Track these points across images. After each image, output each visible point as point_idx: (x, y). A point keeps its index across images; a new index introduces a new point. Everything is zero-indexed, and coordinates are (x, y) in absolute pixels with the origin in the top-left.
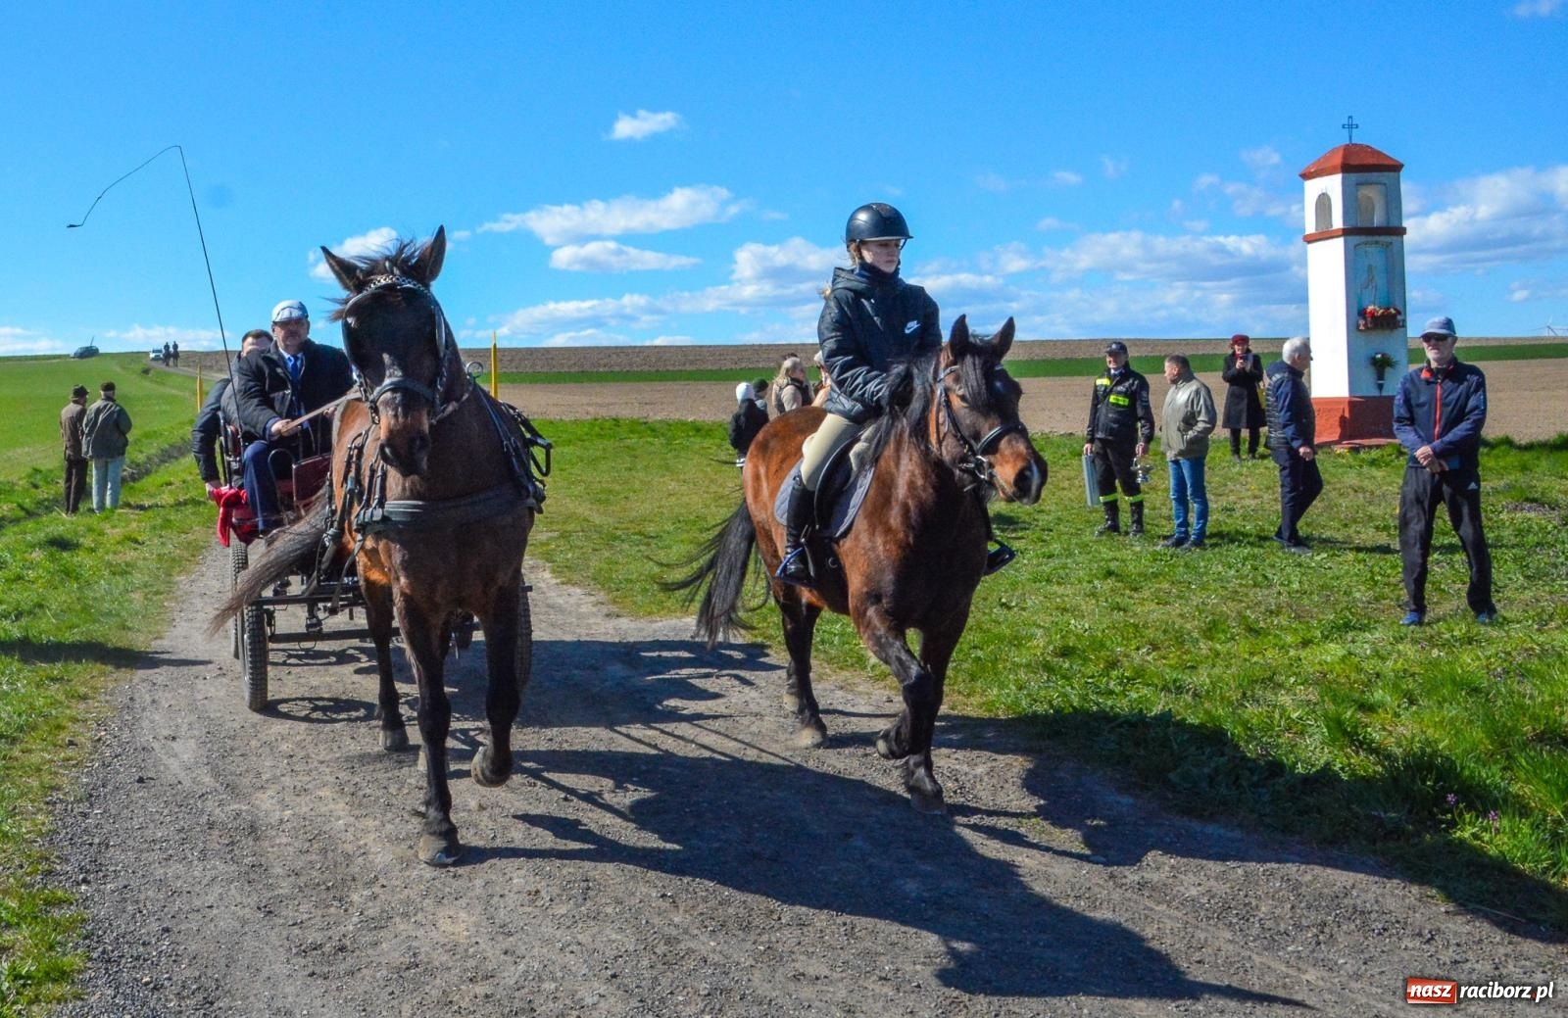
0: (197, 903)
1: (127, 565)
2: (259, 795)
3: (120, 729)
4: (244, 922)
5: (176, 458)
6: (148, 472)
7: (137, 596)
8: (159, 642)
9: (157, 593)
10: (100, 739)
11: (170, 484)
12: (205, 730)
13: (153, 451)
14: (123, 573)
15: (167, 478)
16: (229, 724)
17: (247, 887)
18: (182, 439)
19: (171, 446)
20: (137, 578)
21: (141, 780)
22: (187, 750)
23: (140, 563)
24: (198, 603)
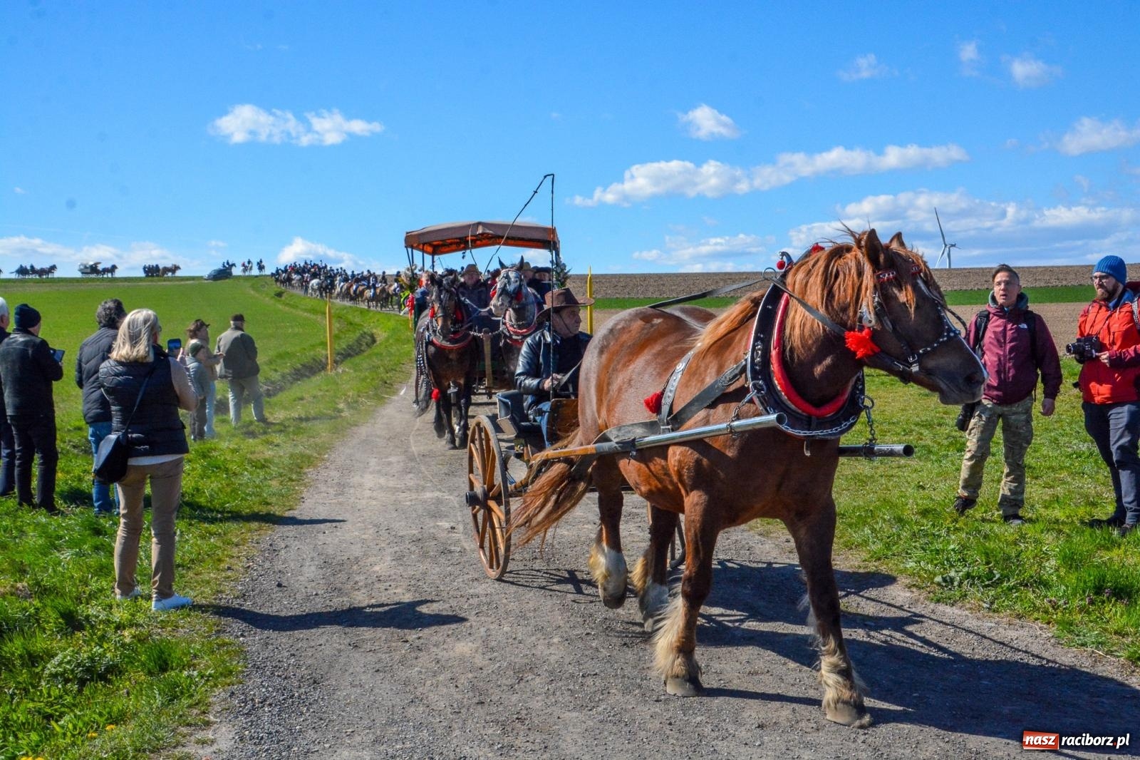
0: (313, 644)
1: (266, 460)
2: (356, 593)
3: (263, 562)
4: (340, 651)
5: (309, 377)
6: (281, 389)
7: (274, 483)
8: (291, 512)
9: (291, 480)
10: (249, 567)
11: (302, 399)
12: (322, 561)
13: (287, 371)
14: (263, 467)
15: (299, 395)
16: (339, 558)
17: (343, 636)
18: (314, 359)
19: (304, 366)
20: (274, 470)
21: (279, 585)
22: (310, 571)
23: (276, 460)
24: (323, 488)
